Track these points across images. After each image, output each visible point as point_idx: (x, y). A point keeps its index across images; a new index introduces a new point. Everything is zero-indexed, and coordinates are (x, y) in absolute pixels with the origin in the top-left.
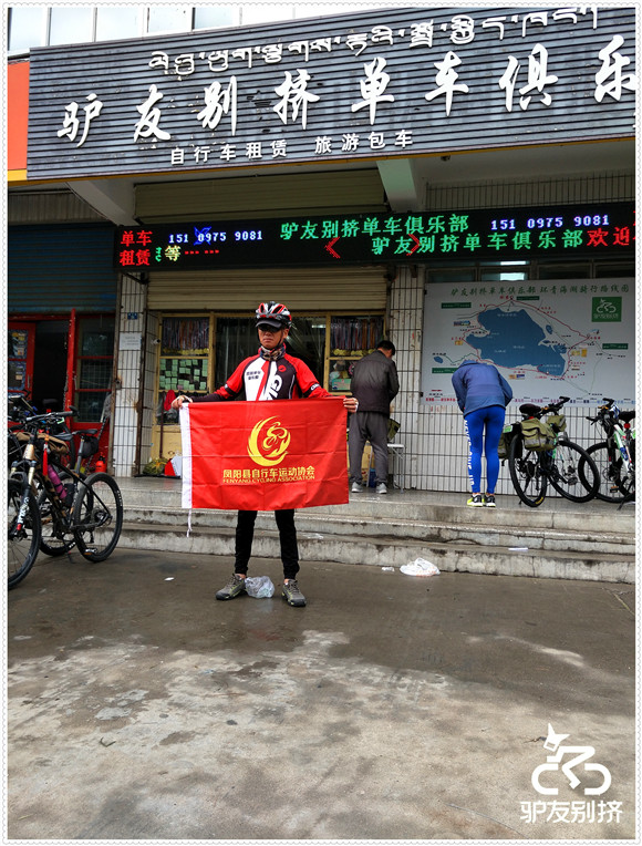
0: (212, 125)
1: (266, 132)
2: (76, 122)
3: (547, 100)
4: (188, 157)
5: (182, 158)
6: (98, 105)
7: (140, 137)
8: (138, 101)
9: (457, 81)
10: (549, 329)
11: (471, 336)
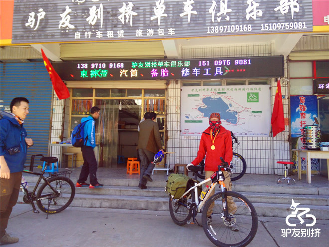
0: (93, 24)
1: (115, 27)
2: (34, 20)
3: (228, 19)
4: (82, 36)
5: (79, 36)
6: (44, 14)
7: (61, 27)
8: (61, 12)
9: (192, 10)
10: (231, 105)
11: (200, 108)
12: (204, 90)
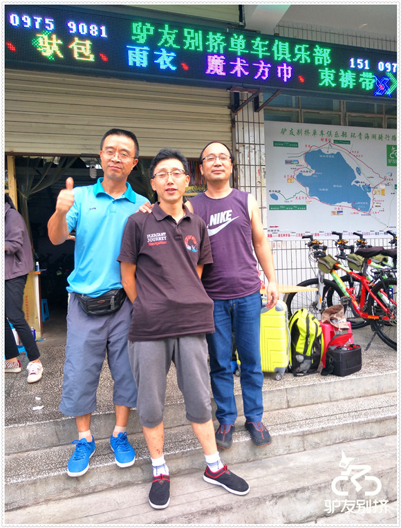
10: (358, 170)
11: (300, 174)
12: (307, 132)
